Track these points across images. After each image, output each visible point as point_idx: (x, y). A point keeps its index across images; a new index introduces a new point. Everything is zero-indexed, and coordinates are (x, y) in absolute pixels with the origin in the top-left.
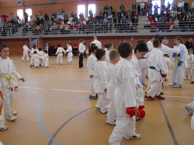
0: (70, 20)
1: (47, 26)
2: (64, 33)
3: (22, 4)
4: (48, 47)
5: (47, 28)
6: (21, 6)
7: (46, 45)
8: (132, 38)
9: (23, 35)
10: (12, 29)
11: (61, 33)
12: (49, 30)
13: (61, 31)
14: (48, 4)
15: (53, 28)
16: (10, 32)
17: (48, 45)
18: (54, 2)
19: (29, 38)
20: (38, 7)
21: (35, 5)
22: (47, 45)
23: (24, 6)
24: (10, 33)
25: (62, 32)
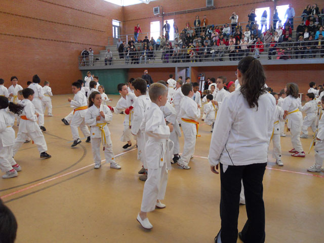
0: (245, 35)
1: (206, 47)
2: (236, 58)
3: (160, 13)
4: (203, 82)
5: (206, 50)
6: (158, 16)
7: (201, 80)
9: (165, 62)
10: (146, 53)
11: (230, 59)
12: (209, 53)
13: (230, 56)
14: (202, 10)
15: (217, 50)
16: (144, 57)
17: (205, 80)
18: (213, 5)
19: (175, 68)
20: (184, 16)
21: (181, 14)
22: (203, 79)
23: (163, 15)
24: (144, 59)
25: (232, 57)
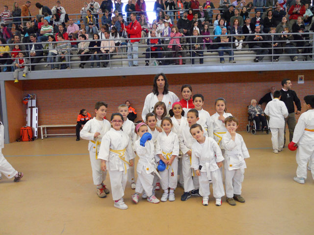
4: (35, 111)
8: (301, 79)
